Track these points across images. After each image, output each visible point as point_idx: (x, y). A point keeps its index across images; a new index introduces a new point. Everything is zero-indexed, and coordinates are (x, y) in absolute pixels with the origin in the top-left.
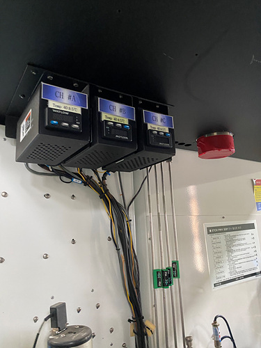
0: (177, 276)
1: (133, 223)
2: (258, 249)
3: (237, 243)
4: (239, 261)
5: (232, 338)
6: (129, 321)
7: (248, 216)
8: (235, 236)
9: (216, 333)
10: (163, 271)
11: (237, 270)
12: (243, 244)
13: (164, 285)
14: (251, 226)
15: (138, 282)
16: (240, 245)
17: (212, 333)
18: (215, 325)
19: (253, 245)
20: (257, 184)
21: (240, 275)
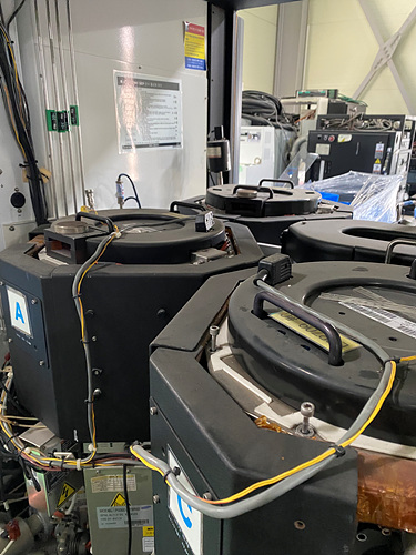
0: (75, 122)
1: (16, 47)
2: (180, 116)
3: (154, 103)
4: (155, 126)
5: (137, 199)
6: (21, 165)
7: (173, 73)
8: (152, 95)
9: (119, 190)
10: (59, 114)
11: (152, 136)
12: (162, 107)
13: (60, 129)
14: (175, 87)
15: (28, 124)
16: (158, 107)
17: (116, 191)
18: (119, 182)
19: (174, 111)
20: (190, 31)
21: (154, 142)
